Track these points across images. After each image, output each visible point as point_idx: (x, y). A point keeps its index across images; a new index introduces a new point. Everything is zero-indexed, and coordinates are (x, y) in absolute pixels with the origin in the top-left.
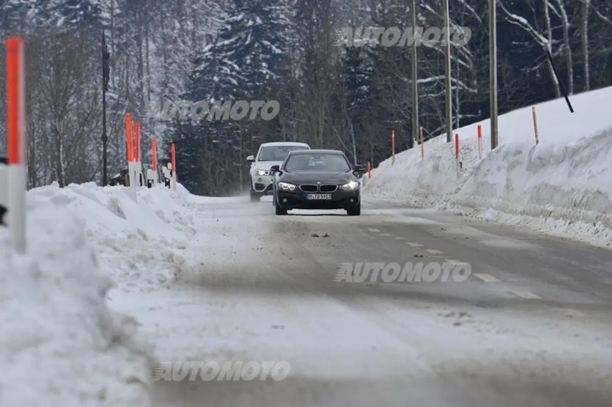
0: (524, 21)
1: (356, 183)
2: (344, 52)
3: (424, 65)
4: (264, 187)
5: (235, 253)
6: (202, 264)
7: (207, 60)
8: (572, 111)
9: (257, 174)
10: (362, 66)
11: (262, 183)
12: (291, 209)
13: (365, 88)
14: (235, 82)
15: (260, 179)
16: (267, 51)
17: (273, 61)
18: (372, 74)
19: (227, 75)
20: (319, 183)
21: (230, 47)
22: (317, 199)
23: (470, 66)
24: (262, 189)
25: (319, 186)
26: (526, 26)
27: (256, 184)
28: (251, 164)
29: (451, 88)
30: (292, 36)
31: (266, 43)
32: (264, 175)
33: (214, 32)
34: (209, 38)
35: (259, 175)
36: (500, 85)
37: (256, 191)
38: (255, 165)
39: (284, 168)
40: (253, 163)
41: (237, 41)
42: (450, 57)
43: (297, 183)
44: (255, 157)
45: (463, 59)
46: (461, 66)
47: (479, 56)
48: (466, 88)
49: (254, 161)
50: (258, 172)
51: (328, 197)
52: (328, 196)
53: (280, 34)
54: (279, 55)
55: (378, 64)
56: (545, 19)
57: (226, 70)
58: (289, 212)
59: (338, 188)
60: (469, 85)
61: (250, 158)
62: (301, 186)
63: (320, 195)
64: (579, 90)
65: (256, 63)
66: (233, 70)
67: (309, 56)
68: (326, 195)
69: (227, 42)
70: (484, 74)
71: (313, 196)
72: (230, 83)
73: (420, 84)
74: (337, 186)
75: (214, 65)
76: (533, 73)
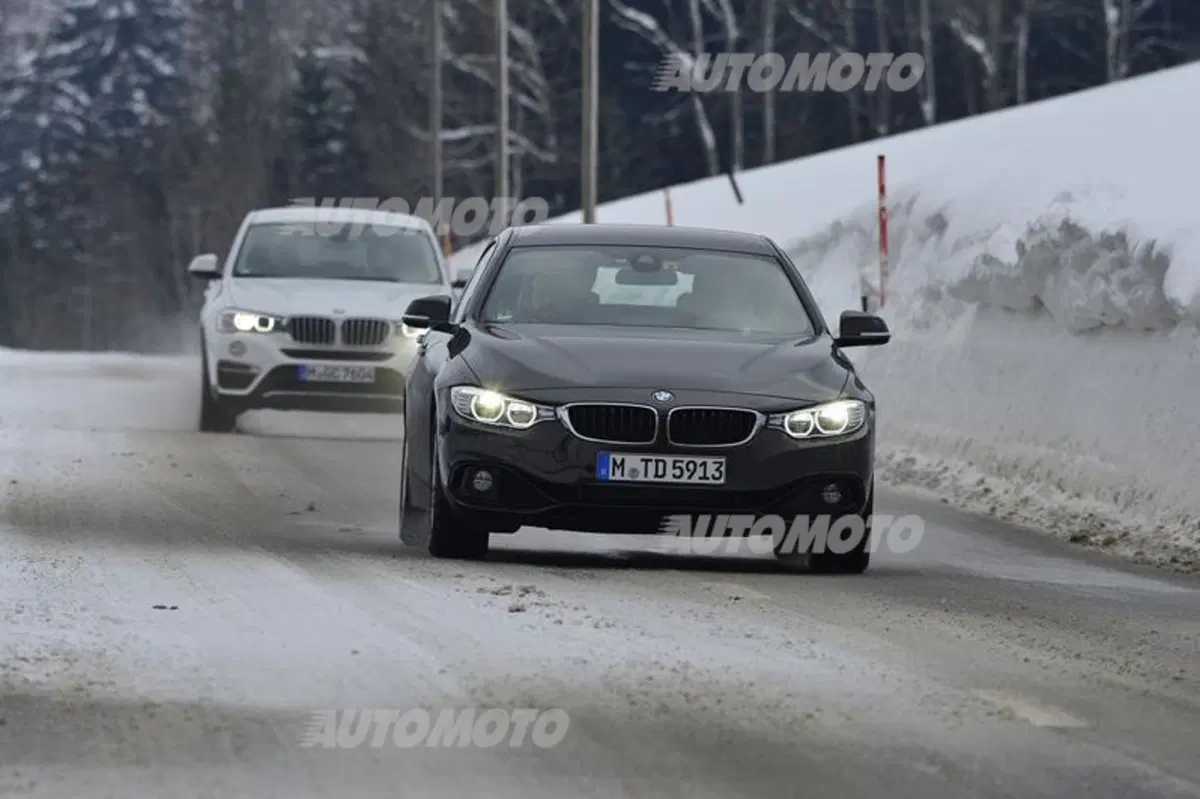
0: (648, 22)
1: (854, 404)
2: (295, 76)
3: (453, 104)
4: (253, 377)
5: (80, 461)
6: (14, 482)
7: (26, 83)
8: (740, 200)
9: (228, 325)
10: (329, 105)
11: (244, 359)
12: (512, 528)
13: (335, 146)
14: (78, 127)
15: (238, 347)
16: (144, 68)
17: (157, 88)
18: (351, 119)
19: (63, 113)
20: (663, 396)
21: (70, 60)
22: (651, 478)
23: (542, 108)
24: (244, 386)
25: (663, 415)
26: (651, 33)
27: (222, 364)
28: (206, 287)
29: (506, 150)
30: (194, 39)
31: (144, 52)
32: (254, 330)
33: (41, 29)
34: (31, 40)
35: (236, 330)
36: (602, 147)
37: (222, 391)
38: (220, 293)
39: (480, 311)
40: (213, 284)
41: (84, 48)
42: (505, 90)
43: (552, 396)
44: (222, 262)
45: (529, 93)
46: (526, 109)
47: (560, 89)
48: (535, 152)
49: (216, 275)
50: (232, 316)
51: (709, 470)
52: (711, 470)
53: (171, 36)
54: (169, 79)
55: (363, 99)
56: (688, 22)
57: (63, 103)
58: (497, 540)
59: (763, 428)
60: (541, 144)
61: (204, 262)
62: (571, 411)
63: (669, 460)
64: (753, 162)
65: (123, 91)
66: (76, 103)
67: (229, 79)
68: (699, 460)
69: (65, 49)
70: (571, 125)
71: (633, 467)
72: (68, 129)
73: (447, 143)
74: (760, 419)
75: (40, 93)
76: (665, 126)
